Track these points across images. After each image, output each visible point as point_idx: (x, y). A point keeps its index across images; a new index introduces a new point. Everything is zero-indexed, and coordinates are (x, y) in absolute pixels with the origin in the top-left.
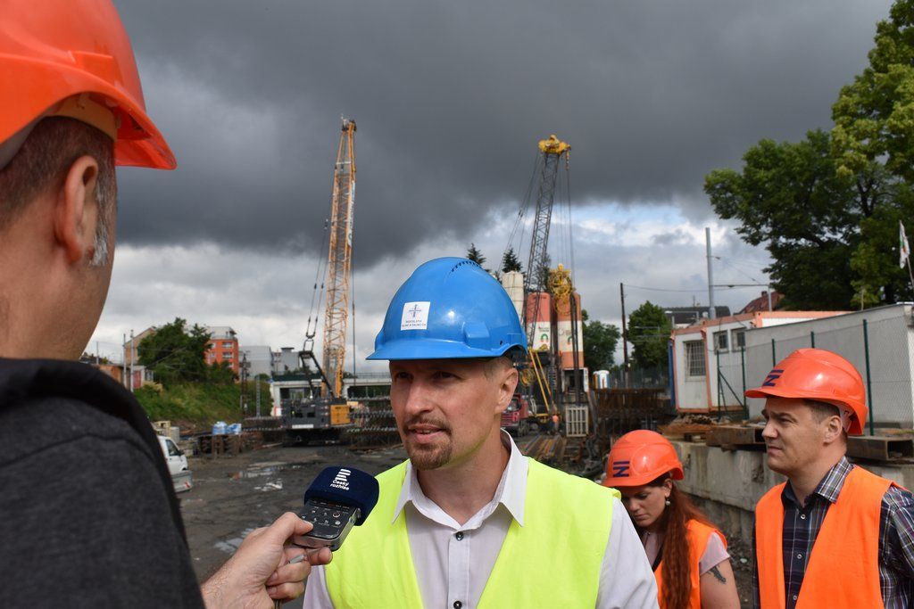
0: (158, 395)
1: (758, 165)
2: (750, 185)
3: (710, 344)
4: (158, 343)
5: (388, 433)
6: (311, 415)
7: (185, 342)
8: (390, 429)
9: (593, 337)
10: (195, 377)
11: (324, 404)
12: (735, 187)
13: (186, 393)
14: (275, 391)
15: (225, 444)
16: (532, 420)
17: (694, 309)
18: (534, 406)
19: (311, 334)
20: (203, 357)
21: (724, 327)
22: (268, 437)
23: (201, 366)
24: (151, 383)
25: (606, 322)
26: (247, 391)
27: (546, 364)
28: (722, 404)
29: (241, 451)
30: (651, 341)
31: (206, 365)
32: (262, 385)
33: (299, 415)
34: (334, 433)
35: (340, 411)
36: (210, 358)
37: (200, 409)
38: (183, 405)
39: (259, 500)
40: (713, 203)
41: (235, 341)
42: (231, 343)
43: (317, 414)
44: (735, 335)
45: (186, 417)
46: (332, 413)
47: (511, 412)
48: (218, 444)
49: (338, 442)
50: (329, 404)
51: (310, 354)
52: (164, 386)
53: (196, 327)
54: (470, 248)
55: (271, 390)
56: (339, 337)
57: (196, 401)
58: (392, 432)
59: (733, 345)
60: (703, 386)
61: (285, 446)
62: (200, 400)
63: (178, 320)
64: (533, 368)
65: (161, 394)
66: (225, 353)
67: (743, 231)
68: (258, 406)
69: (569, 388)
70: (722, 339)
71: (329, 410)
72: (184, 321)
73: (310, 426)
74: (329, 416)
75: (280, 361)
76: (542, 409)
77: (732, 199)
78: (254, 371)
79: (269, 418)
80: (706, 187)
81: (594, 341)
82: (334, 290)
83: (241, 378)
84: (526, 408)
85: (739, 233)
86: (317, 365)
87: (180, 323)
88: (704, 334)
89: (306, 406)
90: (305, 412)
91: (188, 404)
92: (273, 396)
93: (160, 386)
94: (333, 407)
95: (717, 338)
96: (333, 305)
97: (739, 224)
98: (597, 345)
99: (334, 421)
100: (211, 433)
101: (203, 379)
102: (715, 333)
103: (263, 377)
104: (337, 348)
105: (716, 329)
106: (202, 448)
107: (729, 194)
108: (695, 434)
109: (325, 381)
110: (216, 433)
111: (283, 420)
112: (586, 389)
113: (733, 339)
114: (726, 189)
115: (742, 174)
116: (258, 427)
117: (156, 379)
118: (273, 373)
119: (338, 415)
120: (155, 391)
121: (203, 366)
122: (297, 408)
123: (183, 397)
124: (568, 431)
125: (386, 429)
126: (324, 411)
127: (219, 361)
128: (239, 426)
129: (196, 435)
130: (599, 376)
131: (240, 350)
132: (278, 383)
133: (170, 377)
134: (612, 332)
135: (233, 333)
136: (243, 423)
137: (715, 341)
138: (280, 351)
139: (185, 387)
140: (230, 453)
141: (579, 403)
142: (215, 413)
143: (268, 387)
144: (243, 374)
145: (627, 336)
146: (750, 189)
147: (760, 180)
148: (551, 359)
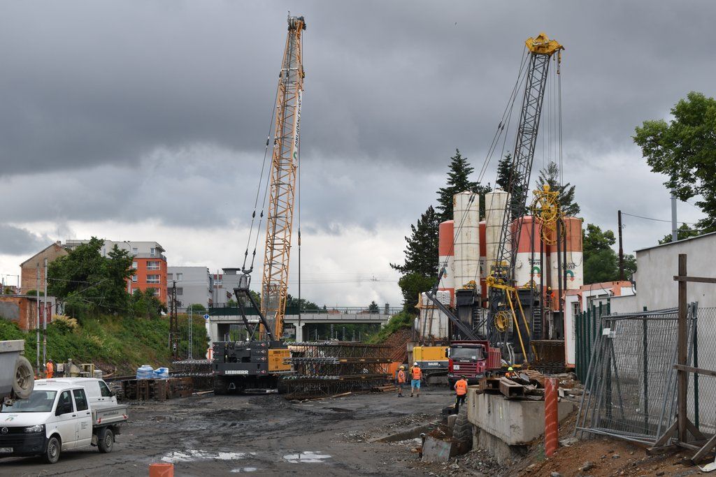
0: (71, 332)
3: (584, 305)
4: (71, 268)
5: (328, 381)
6: (246, 360)
7: (103, 267)
8: (330, 377)
10: (114, 310)
11: (261, 348)
13: (103, 330)
14: (211, 328)
15: (151, 389)
19: (247, 268)
20: (124, 285)
21: (593, 293)
22: (199, 384)
23: (122, 296)
24: (63, 318)
26: (176, 328)
27: (533, 305)
29: (167, 398)
31: (127, 295)
32: (196, 319)
33: (232, 359)
34: (271, 380)
35: (279, 356)
37: (119, 349)
38: (101, 344)
39: (183, 436)
40: (645, 155)
41: (164, 260)
42: (157, 263)
43: (252, 358)
45: (104, 359)
46: (270, 358)
47: (474, 361)
48: (143, 389)
50: (266, 348)
52: (79, 322)
53: (116, 248)
54: (455, 155)
55: (207, 326)
56: (281, 271)
57: (116, 340)
58: (332, 380)
61: (216, 394)
62: (120, 338)
63: (94, 239)
64: (510, 309)
65: (74, 330)
66: (149, 276)
67: (671, 185)
68: (190, 346)
71: (266, 355)
72: (101, 241)
73: (246, 372)
74: (267, 362)
75: (220, 287)
78: (187, 300)
79: (202, 362)
80: (637, 138)
83: (169, 311)
87: (96, 243)
88: (580, 297)
89: (241, 349)
90: (240, 356)
91: (106, 342)
92: (208, 333)
93: (73, 322)
94: (271, 351)
96: (274, 235)
99: (271, 367)
100: (135, 377)
101: (124, 313)
102: (588, 297)
103: (197, 309)
104: (277, 283)
105: (588, 294)
106: (126, 393)
109: (263, 320)
110: (140, 377)
111: (216, 365)
116: (187, 372)
117: (70, 312)
118: (211, 304)
119: (277, 360)
120: (69, 328)
121: (124, 296)
122: (231, 352)
123: (100, 335)
125: (325, 377)
126: (262, 355)
127: (143, 289)
128: (167, 370)
129: (117, 380)
131: (169, 271)
132: (215, 318)
135: (160, 249)
136: (171, 368)
138: (222, 272)
139: (101, 322)
140: (156, 399)
142: (138, 355)
143: (204, 323)
144: (172, 303)
148: (538, 299)
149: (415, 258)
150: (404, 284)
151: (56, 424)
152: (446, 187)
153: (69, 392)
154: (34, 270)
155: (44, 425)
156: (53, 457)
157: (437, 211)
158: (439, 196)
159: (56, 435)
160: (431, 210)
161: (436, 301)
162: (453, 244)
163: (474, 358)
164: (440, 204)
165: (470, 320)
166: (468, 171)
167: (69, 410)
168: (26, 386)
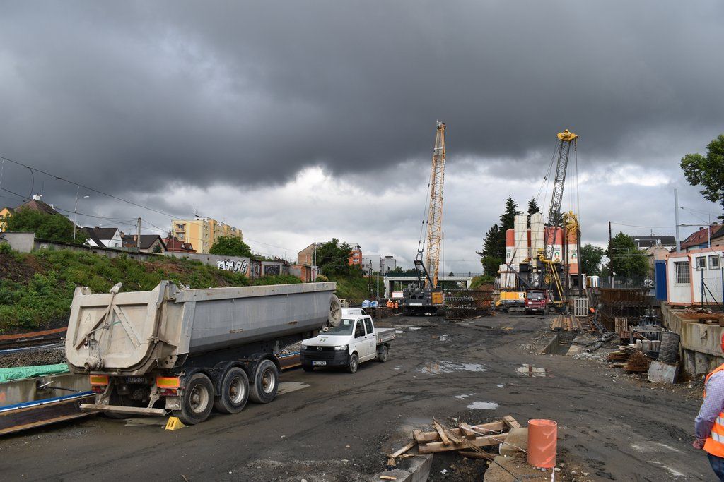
1: (717, 152)
2: (711, 164)
3: (694, 264)
4: (323, 253)
5: (469, 310)
6: (421, 298)
7: (339, 252)
9: (587, 254)
10: (343, 273)
11: (429, 292)
12: (701, 165)
13: (339, 282)
14: (386, 282)
16: (551, 305)
17: (652, 237)
18: (552, 297)
19: (421, 250)
20: (348, 261)
21: (703, 255)
24: (321, 276)
25: (595, 245)
26: (372, 282)
27: (560, 271)
28: (704, 301)
30: (623, 257)
31: (349, 266)
32: (379, 278)
33: (414, 298)
34: (433, 309)
35: (437, 296)
36: (351, 262)
40: (686, 175)
41: (361, 252)
42: (358, 253)
43: (424, 297)
44: (711, 259)
46: (433, 297)
49: (436, 314)
50: (431, 292)
51: (421, 262)
52: (329, 278)
53: (344, 244)
54: (509, 198)
55: (384, 281)
56: (435, 252)
58: (471, 309)
59: (710, 265)
60: (688, 289)
61: (405, 315)
63: (334, 239)
64: (552, 272)
66: (354, 259)
67: (704, 193)
68: (378, 291)
69: (573, 286)
70: (702, 262)
71: (431, 296)
72: (338, 240)
73: (421, 304)
74: (431, 299)
75: (385, 264)
76: (557, 298)
77: (699, 172)
80: (682, 165)
81: (586, 257)
82: (433, 224)
83: (368, 274)
84: (548, 298)
85: (703, 194)
86: (424, 269)
87: (335, 242)
88: (690, 258)
89: (418, 292)
90: (417, 296)
92: (385, 285)
93: (326, 278)
94: (433, 294)
95: (699, 261)
96: (432, 233)
97: (704, 188)
98: (588, 259)
99: (434, 302)
101: (348, 274)
102: (697, 258)
103: (379, 273)
104: (434, 258)
105: (699, 255)
107: (697, 170)
108: (708, 319)
109: (428, 278)
110: (364, 307)
111: (404, 300)
112: (585, 287)
113: (709, 261)
114: (695, 167)
115: (706, 157)
117: (323, 274)
118: (383, 271)
119: (436, 298)
121: (347, 266)
122: (412, 294)
124: (575, 312)
125: (467, 308)
126: (428, 296)
127: (355, 264)
128: (377, 302)
130: (592, 279)
131: (363, 257)
132: (388, 278)
133: (330, 272)
134: (599, 252)
135: (359, 247)
137: (697, 262)
138: (385, 258)
139: (338, 279)
141: (581, 295)
143: (383, 279)
145: (607, 253)
146: (710, 167)
147: (719, 161)
148: (562, 268)
149: (488, 249)
150: (484, 262)
151: (355, 344)
152: (504, 214)
153: (361, 320)
154: (304, 256)
155: (348, 345)
156: (353, 368)
157: (499, 226)
158: (501, 218)
159: (355, 352)
160: (496, 226)
161: (511, 268)
162: (514, 241)
163: (539, 298)
164: (501, 222)
165: (527, 278)
166: (515, 206)
167: (363, 334)
168: (337, 316)
